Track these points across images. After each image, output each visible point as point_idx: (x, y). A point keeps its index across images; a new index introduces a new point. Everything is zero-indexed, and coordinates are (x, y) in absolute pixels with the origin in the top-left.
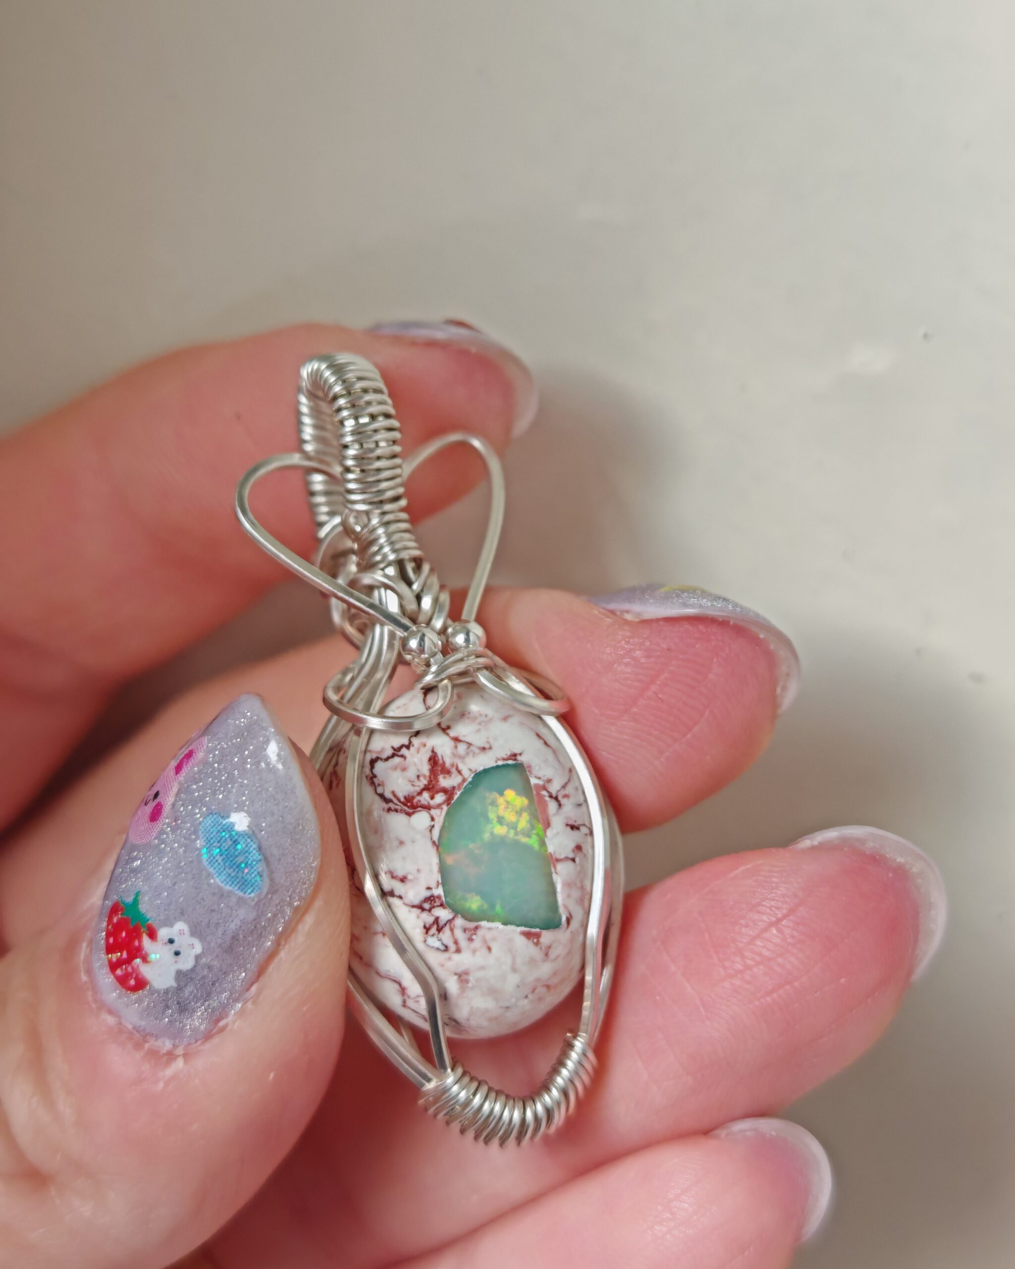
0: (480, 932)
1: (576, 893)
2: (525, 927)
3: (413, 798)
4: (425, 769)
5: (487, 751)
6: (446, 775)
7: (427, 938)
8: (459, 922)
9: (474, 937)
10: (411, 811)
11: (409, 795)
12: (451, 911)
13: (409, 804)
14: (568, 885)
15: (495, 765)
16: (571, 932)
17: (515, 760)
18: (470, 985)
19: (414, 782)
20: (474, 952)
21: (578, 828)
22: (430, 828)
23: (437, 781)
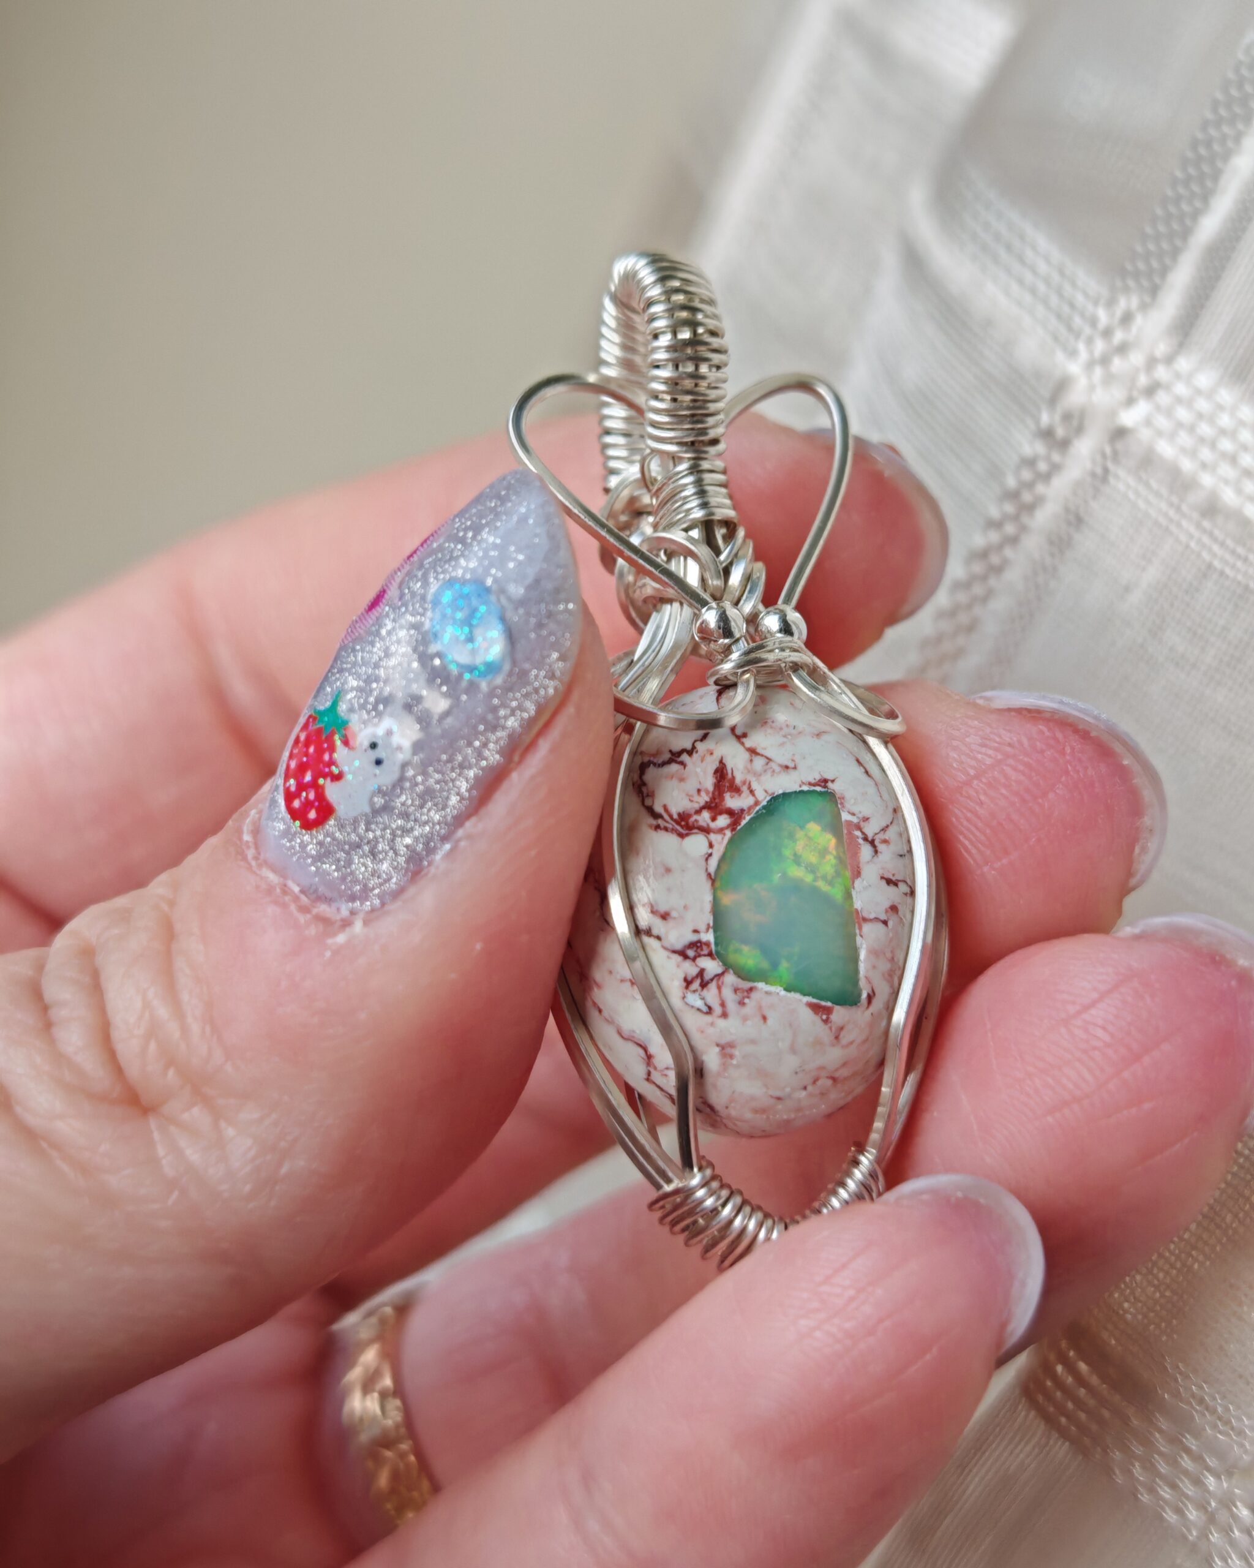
0: (754, 995)
1: (884, 966)
2: (813, 997)
3: (690, 816)
4: (709, 783)
5: (791, 771)
6: (733, 794)
7: (686, 995)
8: (730, 979)
9: (746, 1001)
10: (684, 832)
11: (684, 812)
12: (721, 964)
13: (683, 823)
14: (874, 953)
15: (798, 789)
16: (872, 1014)
17: (825, 787)
18: (734, 1062)
19: (692, 796)
20: (745, 1019)
21: (896, 884)
22: (707, 856)
23: (722, 799)
